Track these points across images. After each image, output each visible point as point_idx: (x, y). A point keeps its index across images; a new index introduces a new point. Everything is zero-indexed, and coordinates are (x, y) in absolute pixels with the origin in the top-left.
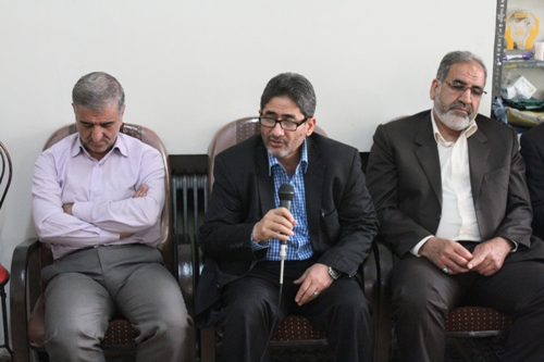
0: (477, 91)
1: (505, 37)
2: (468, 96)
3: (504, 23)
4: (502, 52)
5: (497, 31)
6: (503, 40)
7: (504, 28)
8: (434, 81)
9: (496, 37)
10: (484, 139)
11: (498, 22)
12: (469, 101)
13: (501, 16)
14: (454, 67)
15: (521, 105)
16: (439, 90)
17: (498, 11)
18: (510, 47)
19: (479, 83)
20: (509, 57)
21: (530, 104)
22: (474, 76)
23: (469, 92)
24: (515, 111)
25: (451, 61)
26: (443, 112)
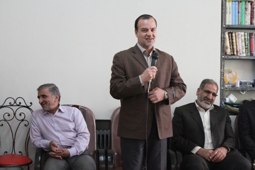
0: (215, 95)
1: (224, 78)
2: (211, 96)
3: (223, 73)
4: (223, 84)
5: (221, 76)
6: (223, 79)
7: (223, 75)
8: (198, 89)
9: (221, 78)
10: (216, 111)
11: (221, 72)
12: (211, 98)
13: (222, 70)
14: (206, 85)
15: (232, 104)
16: (200, 92)
17: (221, 68)
18: (227, 83)
19: (215, 92)
20: (226, 86)
21: (235, 104)
22: (213, 89)
23: (211, 94)
24: (229, 106)
25: (205, 82)
26: (201, 101)
